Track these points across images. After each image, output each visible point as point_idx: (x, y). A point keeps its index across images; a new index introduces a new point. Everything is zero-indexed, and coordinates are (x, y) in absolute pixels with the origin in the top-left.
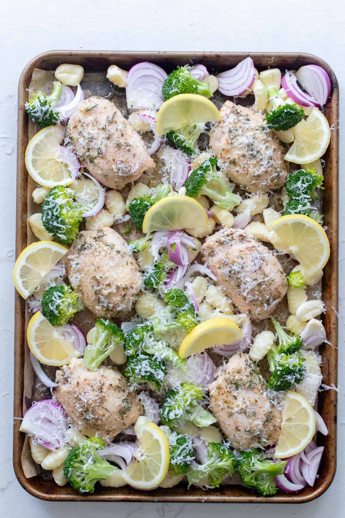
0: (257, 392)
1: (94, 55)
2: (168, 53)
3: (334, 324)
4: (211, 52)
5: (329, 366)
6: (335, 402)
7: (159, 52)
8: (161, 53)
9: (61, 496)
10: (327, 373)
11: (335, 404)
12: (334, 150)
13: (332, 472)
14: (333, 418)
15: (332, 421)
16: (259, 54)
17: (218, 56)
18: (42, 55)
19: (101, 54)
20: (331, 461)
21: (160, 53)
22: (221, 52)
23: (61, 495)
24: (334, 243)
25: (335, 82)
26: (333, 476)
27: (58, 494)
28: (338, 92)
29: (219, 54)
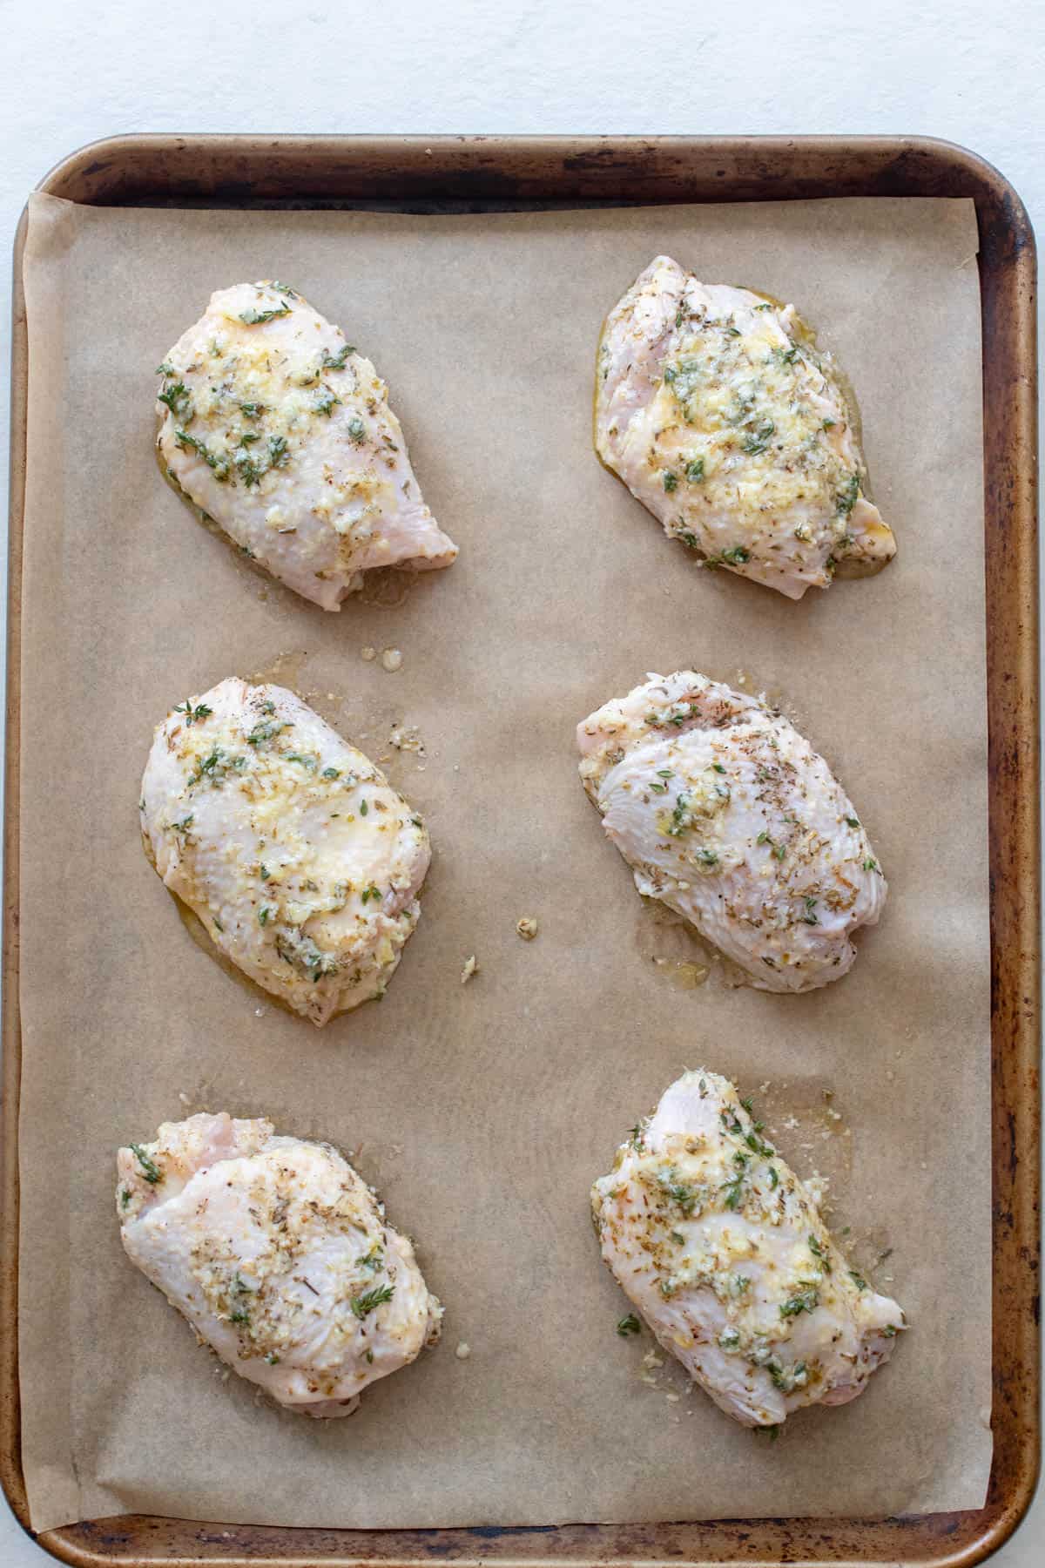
0: (758, 1218)
1: (255, 148)
2: (490, 140)
3: (1026, 1001)
4: (627, 136)
5: (1013, 1138)
6: (1033, 1252)
7: (462, 137)
8: (469, 140)
9: (149, 1561)
10: (1008, 1159)
11: (1032, 1259)
12: (1023, 442)
13: (1026, 1480)
14: (1029, 1305)
15: (1026, 1315)
16: (779, 140)
17: (650, 149)
18: (89, 149)
19: (275, 144)
20: (1023, 1444)
21: (463, 140)
22: (660, 136)
23: (151, 1557)
24: (1025, 740)
25: (1023, 226)
26: (1031, 1493)
27: (140, 1554)
28: (1033, 259)
29: (651, 141)
